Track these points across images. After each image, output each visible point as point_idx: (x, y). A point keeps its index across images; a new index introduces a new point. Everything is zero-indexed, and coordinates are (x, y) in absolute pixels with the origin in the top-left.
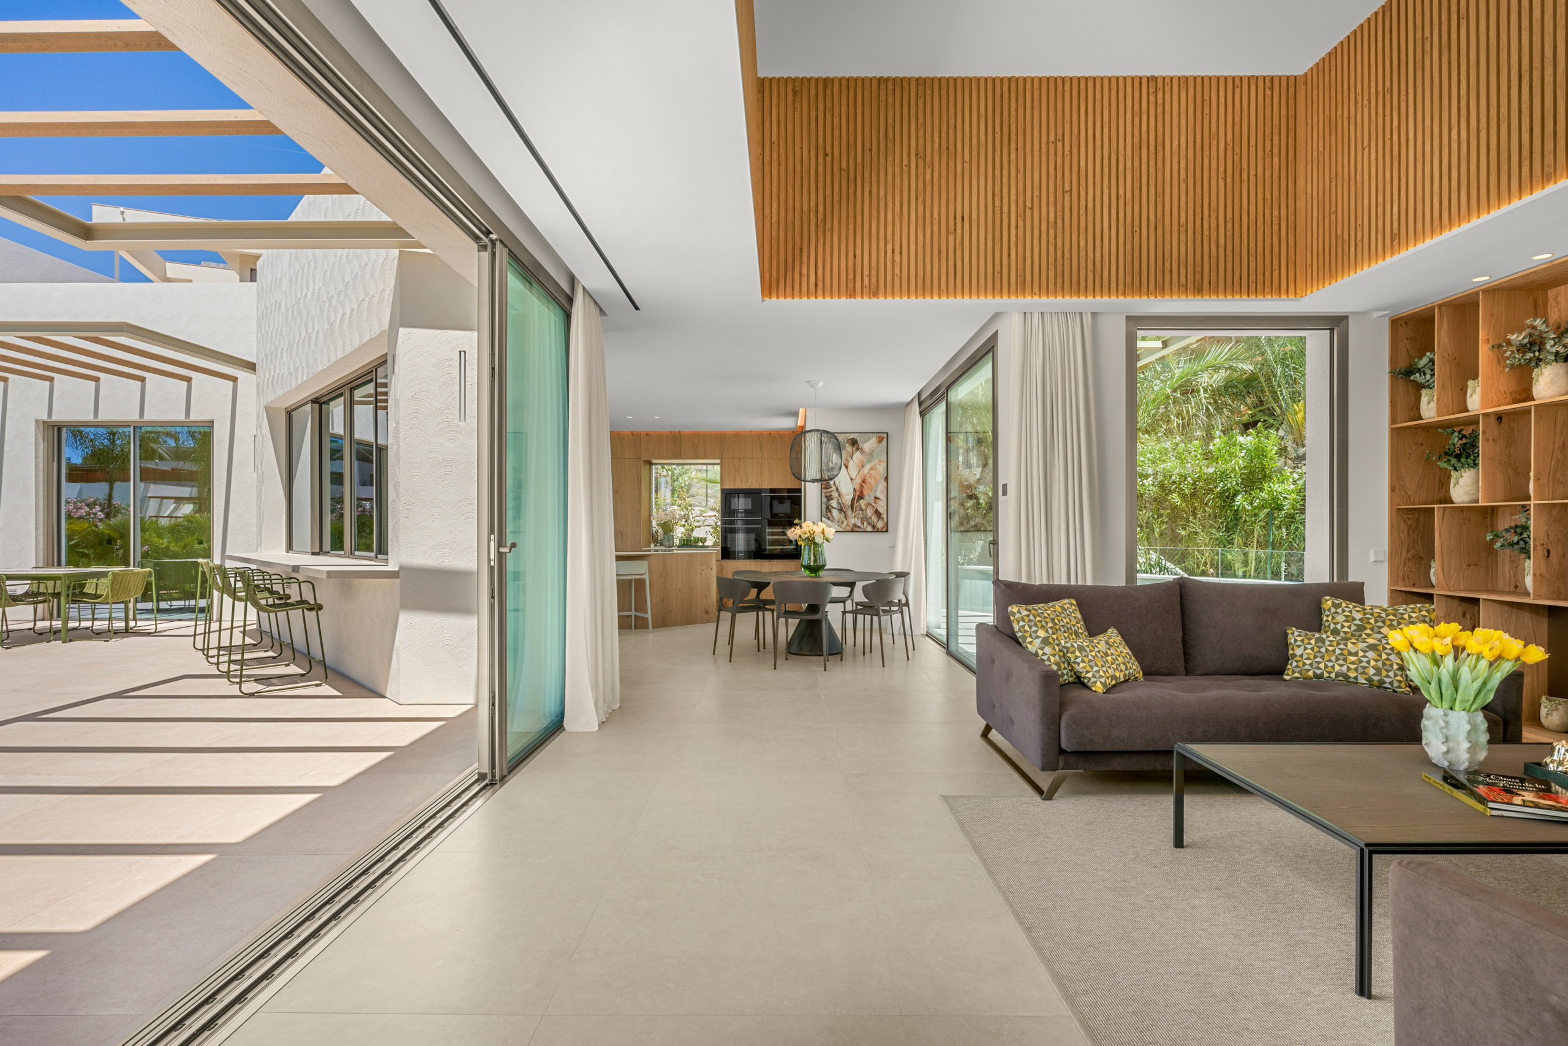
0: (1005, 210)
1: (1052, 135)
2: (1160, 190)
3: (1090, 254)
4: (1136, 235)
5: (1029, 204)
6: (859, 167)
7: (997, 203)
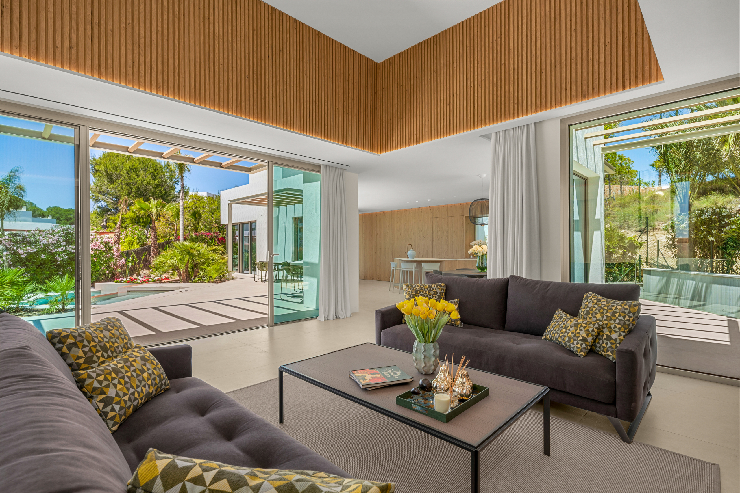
0: (472, 85)
1: (495, 36)
2: (558, 42)
3: (516, 94)
4: (543, 75)
5: (483, 78)
6: (412, 87)
7: (469, 83)
